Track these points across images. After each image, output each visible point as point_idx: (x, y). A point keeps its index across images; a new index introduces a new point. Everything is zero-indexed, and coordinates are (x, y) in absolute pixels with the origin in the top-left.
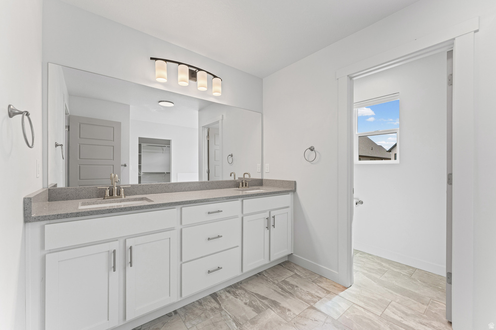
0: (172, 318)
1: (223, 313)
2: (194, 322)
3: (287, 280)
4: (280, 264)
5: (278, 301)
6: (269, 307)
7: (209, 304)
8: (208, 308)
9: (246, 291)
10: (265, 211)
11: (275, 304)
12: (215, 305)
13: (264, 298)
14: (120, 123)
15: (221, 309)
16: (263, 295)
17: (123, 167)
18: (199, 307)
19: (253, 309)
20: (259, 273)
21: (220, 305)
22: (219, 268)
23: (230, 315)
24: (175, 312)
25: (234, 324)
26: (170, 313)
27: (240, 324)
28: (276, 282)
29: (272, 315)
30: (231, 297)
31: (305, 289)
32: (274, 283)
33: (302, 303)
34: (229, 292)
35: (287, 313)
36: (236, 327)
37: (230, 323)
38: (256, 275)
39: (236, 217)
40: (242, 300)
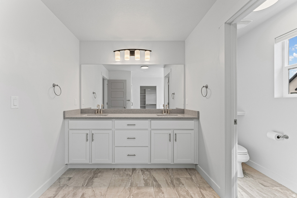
0: (111, 170)
1: (130, 178)
2: (116, 176)
3: (181, 179)
4: (186, 169)
5: (162, 186)
6: (153, 186)
7: (128, 172)
8: (127, 173)
9: (150, 174)
10: (170, 129)
11: (159, 186)
12: (130, 173)
13: (156, 181)
14: (126, 80)
15: (131, 176)
16: (157, 179)
17: (128, 101)
18: (124, 171)
19: (145, 183)
20: (167, 169)
21: (132, 174)
22: (134, 155)
23: (132, 180)
24: (114, 169)
25: (130, 184)
26: (112, 169)
27: (132, 186)
28: (172, 177)
29: (151, 190)
30: (141, 173)
31: (187, 188)
32: (170, 177)
33: (176, 194)
34: (142, 171)
35: (160, 194)
36: (129, 186)
37: (128, 183)
38: (164, 169)
39: (147, 129)
40: (144, 177)
